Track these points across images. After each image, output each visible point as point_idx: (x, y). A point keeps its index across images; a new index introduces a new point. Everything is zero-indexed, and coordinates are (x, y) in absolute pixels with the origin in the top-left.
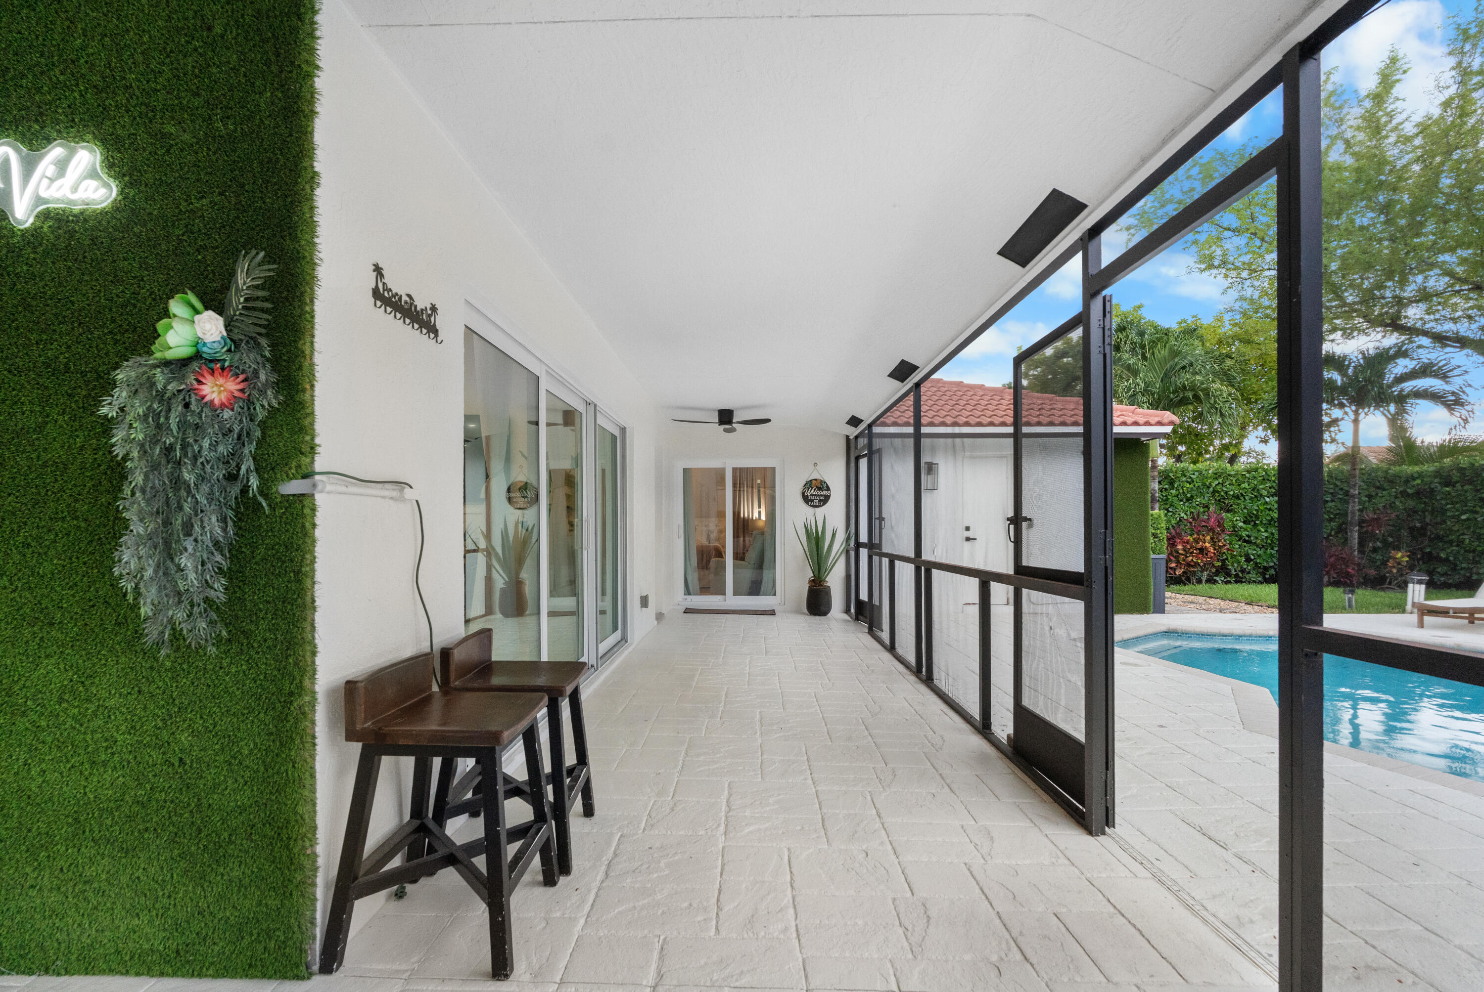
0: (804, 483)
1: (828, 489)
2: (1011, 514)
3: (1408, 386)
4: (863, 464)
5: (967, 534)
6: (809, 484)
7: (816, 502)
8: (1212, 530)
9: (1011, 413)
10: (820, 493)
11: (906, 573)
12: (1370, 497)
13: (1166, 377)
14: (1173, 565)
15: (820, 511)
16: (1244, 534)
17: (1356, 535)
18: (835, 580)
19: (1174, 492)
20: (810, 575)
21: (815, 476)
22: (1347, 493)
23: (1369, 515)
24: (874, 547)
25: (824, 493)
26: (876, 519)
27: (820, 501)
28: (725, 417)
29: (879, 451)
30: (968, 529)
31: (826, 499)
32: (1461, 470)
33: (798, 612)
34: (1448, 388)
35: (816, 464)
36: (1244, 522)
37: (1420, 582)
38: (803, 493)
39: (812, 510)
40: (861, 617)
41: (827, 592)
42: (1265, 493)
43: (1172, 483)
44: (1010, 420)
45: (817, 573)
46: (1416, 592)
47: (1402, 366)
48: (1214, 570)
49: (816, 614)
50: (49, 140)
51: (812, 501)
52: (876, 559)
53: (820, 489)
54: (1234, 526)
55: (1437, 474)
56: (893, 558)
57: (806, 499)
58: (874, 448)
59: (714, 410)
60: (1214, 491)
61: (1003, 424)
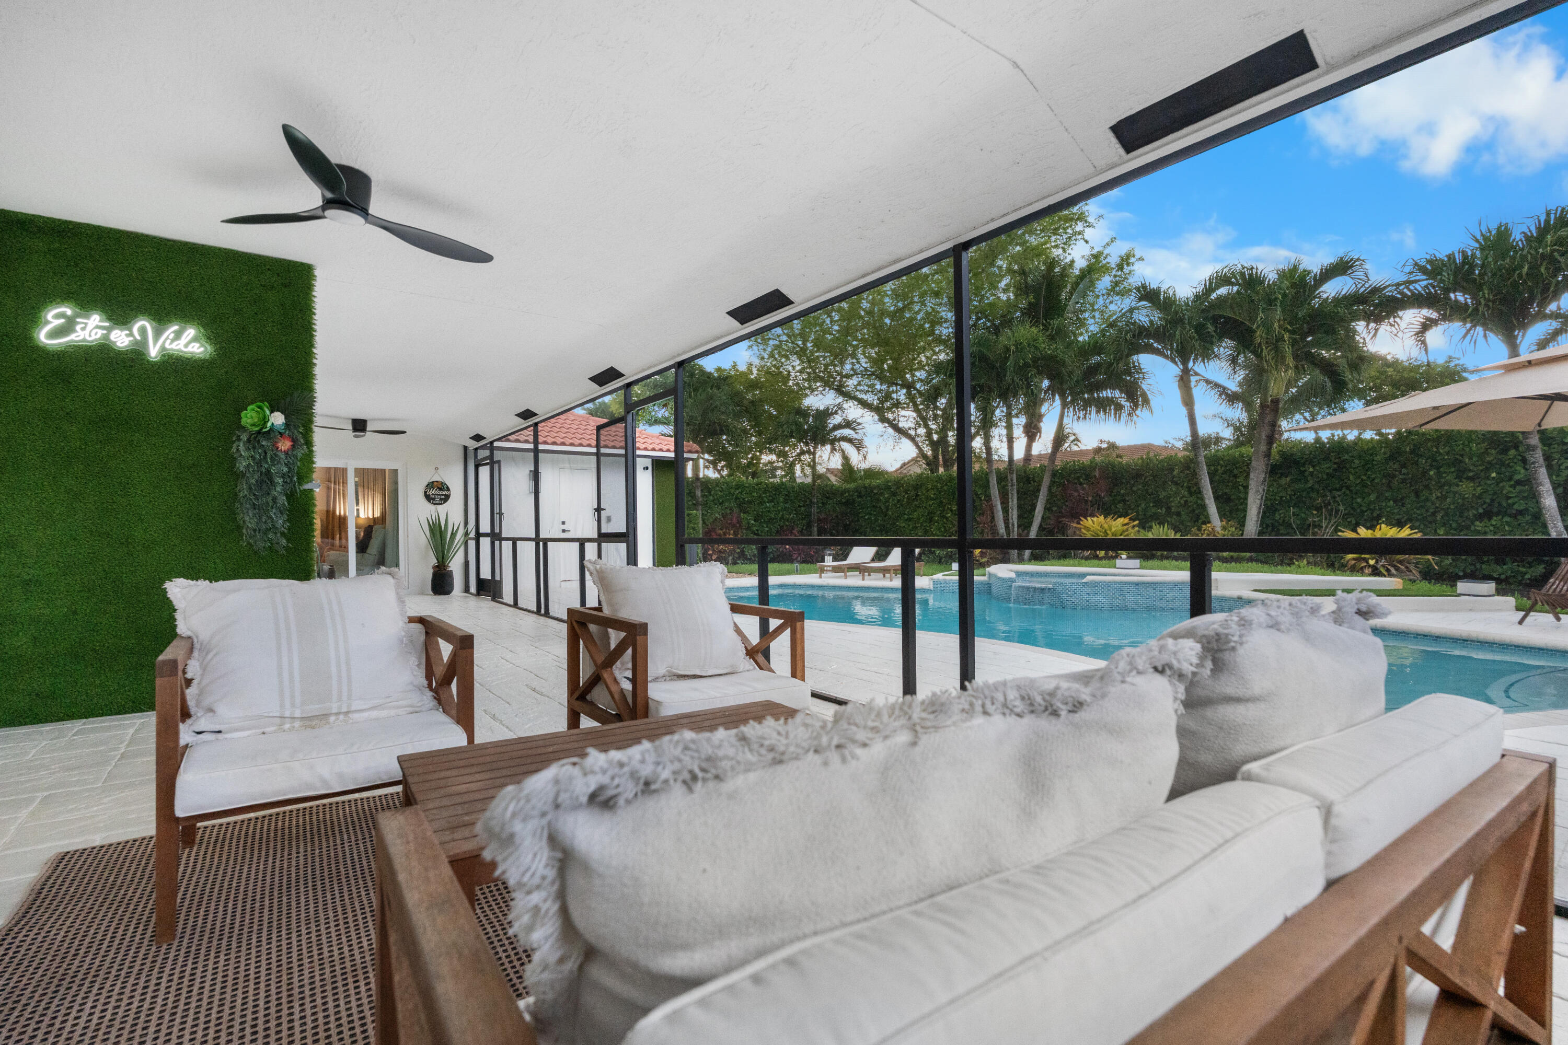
0: (426, 484)
1: (448, 489)
2: (596, 507)
3: (839, 433)
4: (484, 472)
5: (563, 527)
6: (431, 485)
7: (438, 500)
8: (734, 526)
9: (595, 437)
10: (440, 493)
11: (527, 551)
12: (823, 504)
13: (704, 414)
14: (710, 552)
15: (441, 509)
16: (755, 528)
17: (816, 529)
18: (455, 566)
19: (711, 498)
20: (434, 561)
21: (436, 478)
22: (811, 501)
23: (822, 516)
24: (495, 536)
25: (445, 493)
26: (496, 514)
27: (441, 499)
28: (359, 426)
29: (499, 462)
30: (563, 523)
31: (446, 498)
32: (866, 488)
33: (422, 593)
34: (856, 436)
35: (437, 469)
36: (755, 521)
37: (830, 555)
38: (425, 493)
39: (433, 507)
40: (482, 592)
41: (450, 575)
42: (766, 500)
43: (709, 491)
44: (594, 443)
45: (440, 559)
46: (829, 561)
47: (837, 419)
48: (736, 555)
49: (440, 594)
50: (170, 321)
51: (434, 499)
52: (497, 543)
53: (441, 489)
54: (748, 523)
55: (856, 490)
56: (514, 541)
57: (428, 498)
58: (495, 459)
59: (348, 419)
60: (736, 498)
61: (589, 446)
